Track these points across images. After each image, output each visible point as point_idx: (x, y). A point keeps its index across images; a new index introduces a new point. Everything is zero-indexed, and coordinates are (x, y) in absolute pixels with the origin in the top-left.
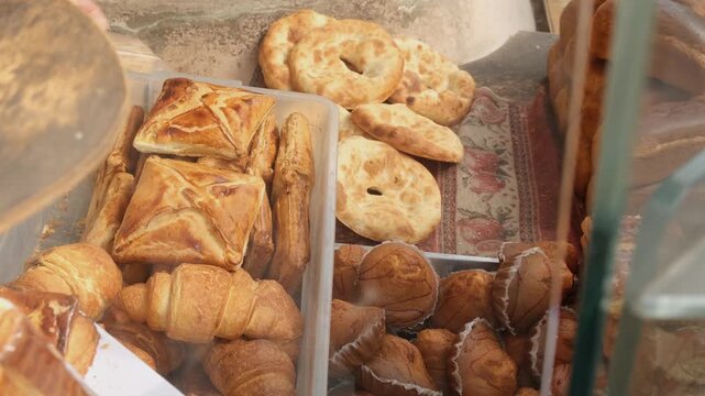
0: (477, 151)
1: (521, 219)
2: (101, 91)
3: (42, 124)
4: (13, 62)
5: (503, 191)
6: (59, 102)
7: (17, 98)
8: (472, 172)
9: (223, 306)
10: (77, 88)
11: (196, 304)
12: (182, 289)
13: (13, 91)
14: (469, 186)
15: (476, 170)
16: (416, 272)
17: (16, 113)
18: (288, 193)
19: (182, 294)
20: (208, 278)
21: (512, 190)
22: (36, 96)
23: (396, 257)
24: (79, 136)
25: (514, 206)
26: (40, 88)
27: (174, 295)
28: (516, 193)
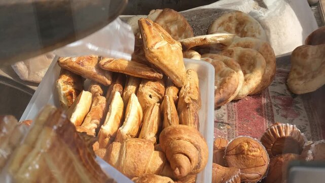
0: (281, 96)
1: (312, 131)
5: (300, 117)
8: (281, 107)
9: (148, 162)
11: (133, 161)
12: (126, 153)
14: (280, 114)
15: (282, 105)
16: (257, 152)
18: (188, 108)
19: (126, 155)
20: (140, 146)
21: (304, 117)
23: (246, 143)
25: (307, 125)
27: (122, 155)
28: (307, 119)
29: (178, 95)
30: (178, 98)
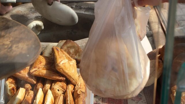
2: (33, 46)
3: (18, 53)
4: (9, 39)
6: (22, 48)
7: (11, 47)
10: (27, 45)
13: (10, 46)
17: (11, 51)
22: (16, 47)
24: (28, 56)
26: (17, 45)
28: (145, 101)
29: (74, 89)
30: (74, 91)
